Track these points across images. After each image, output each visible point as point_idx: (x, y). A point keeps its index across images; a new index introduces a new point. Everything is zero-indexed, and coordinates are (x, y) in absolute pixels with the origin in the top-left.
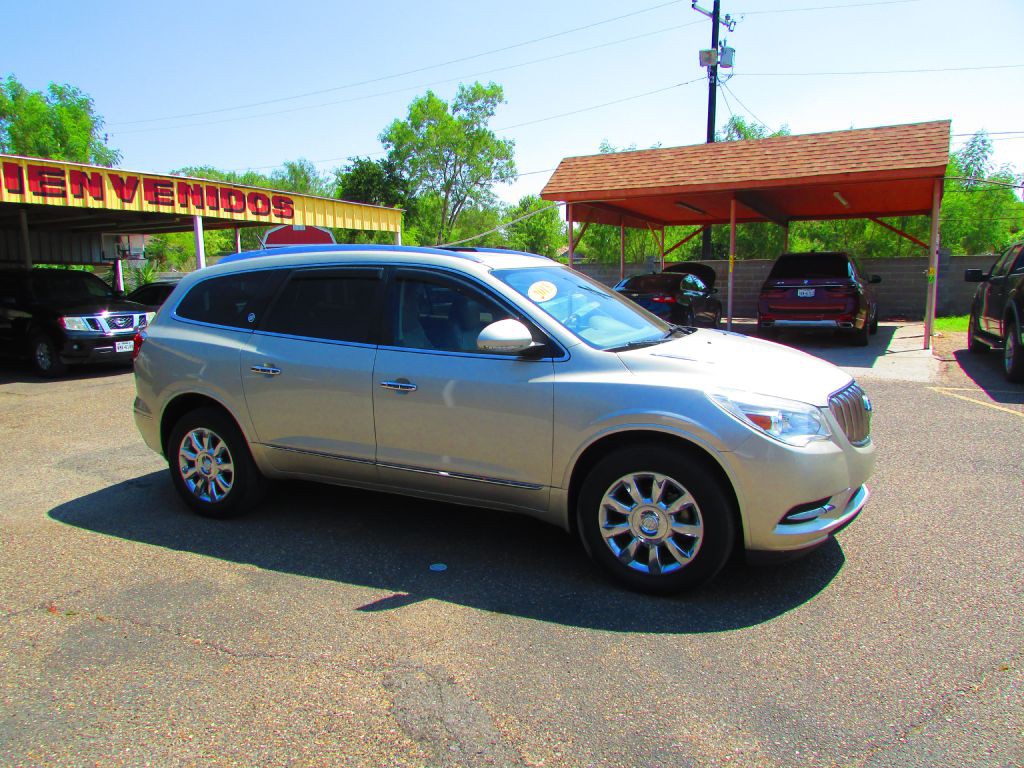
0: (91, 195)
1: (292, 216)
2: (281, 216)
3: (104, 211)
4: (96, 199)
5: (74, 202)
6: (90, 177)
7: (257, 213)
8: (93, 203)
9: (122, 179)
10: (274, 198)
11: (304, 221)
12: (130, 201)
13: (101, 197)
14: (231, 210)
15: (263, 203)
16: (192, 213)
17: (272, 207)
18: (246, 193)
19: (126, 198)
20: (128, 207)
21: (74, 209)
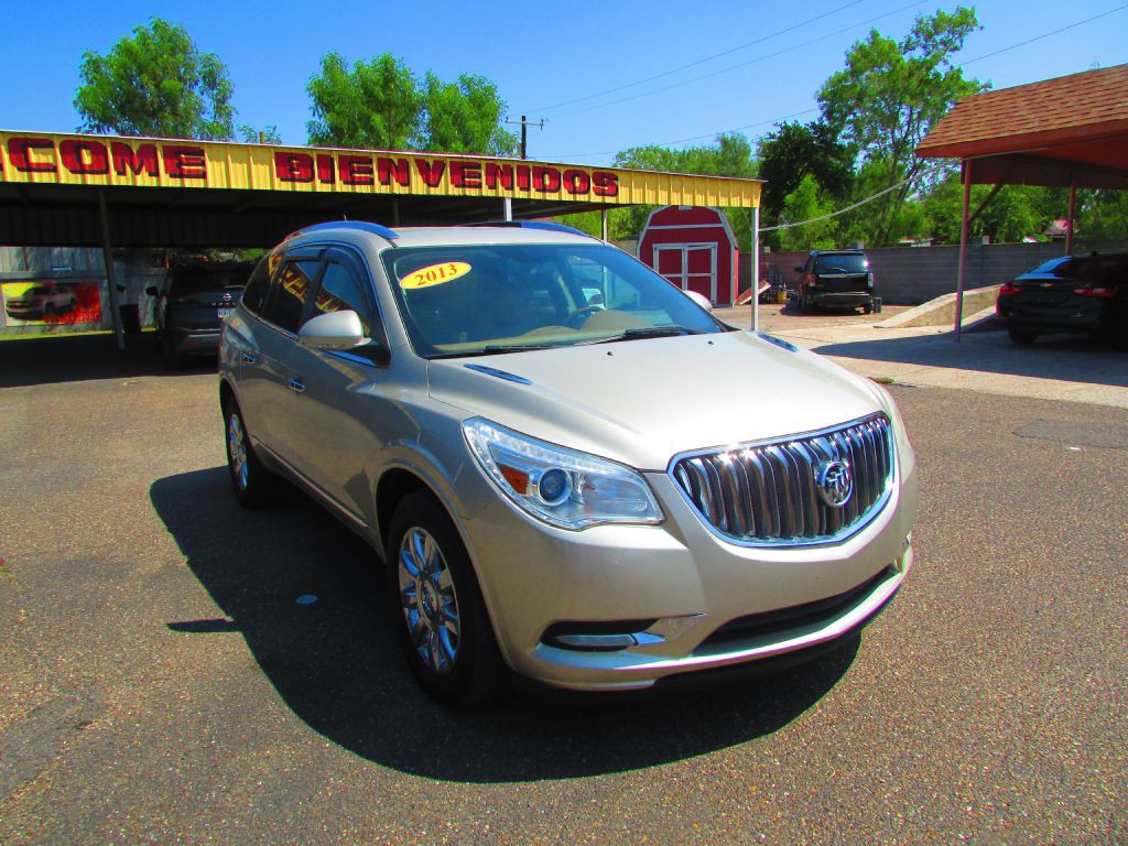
0: (397, 181)
1: (615, 194)
2: (603, 194)
3: (410, 197)
4: (403, 185)
5: (380, 189)
6: (396, 162)
7: (574, 191)
8: (398, 189)
9: (428, 164)
10: (594, 174)
11: (631, 198)
12: (436, 186)
13: (406, 182)
14: (543, 189)
15: (582, 181)
16: (500, 195)
17: (592, 185)
18: (562, 171)
19: (432, 182)
20: (434, 191)
21: (381, 195)
